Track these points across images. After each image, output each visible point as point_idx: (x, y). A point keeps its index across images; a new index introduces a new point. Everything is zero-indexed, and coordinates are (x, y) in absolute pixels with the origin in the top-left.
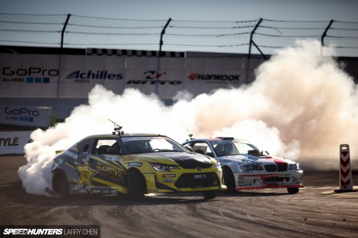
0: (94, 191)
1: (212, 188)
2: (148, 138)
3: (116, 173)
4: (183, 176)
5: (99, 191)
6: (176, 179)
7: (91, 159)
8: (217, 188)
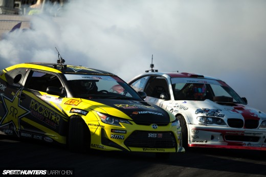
0: (22, 134)
1: (167, 150)
2: (95, 78)
3: (54, 118)
4: (136, 133)
5: (29, 135)
6: (126, 136)
7: (23, 95)
8: (173, 150)
